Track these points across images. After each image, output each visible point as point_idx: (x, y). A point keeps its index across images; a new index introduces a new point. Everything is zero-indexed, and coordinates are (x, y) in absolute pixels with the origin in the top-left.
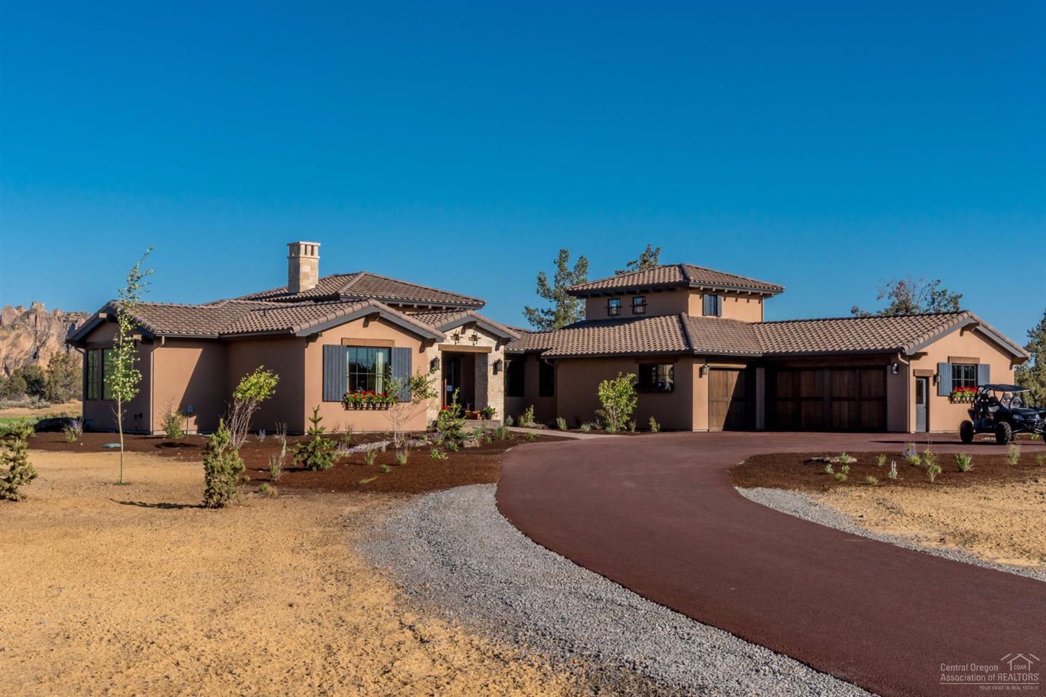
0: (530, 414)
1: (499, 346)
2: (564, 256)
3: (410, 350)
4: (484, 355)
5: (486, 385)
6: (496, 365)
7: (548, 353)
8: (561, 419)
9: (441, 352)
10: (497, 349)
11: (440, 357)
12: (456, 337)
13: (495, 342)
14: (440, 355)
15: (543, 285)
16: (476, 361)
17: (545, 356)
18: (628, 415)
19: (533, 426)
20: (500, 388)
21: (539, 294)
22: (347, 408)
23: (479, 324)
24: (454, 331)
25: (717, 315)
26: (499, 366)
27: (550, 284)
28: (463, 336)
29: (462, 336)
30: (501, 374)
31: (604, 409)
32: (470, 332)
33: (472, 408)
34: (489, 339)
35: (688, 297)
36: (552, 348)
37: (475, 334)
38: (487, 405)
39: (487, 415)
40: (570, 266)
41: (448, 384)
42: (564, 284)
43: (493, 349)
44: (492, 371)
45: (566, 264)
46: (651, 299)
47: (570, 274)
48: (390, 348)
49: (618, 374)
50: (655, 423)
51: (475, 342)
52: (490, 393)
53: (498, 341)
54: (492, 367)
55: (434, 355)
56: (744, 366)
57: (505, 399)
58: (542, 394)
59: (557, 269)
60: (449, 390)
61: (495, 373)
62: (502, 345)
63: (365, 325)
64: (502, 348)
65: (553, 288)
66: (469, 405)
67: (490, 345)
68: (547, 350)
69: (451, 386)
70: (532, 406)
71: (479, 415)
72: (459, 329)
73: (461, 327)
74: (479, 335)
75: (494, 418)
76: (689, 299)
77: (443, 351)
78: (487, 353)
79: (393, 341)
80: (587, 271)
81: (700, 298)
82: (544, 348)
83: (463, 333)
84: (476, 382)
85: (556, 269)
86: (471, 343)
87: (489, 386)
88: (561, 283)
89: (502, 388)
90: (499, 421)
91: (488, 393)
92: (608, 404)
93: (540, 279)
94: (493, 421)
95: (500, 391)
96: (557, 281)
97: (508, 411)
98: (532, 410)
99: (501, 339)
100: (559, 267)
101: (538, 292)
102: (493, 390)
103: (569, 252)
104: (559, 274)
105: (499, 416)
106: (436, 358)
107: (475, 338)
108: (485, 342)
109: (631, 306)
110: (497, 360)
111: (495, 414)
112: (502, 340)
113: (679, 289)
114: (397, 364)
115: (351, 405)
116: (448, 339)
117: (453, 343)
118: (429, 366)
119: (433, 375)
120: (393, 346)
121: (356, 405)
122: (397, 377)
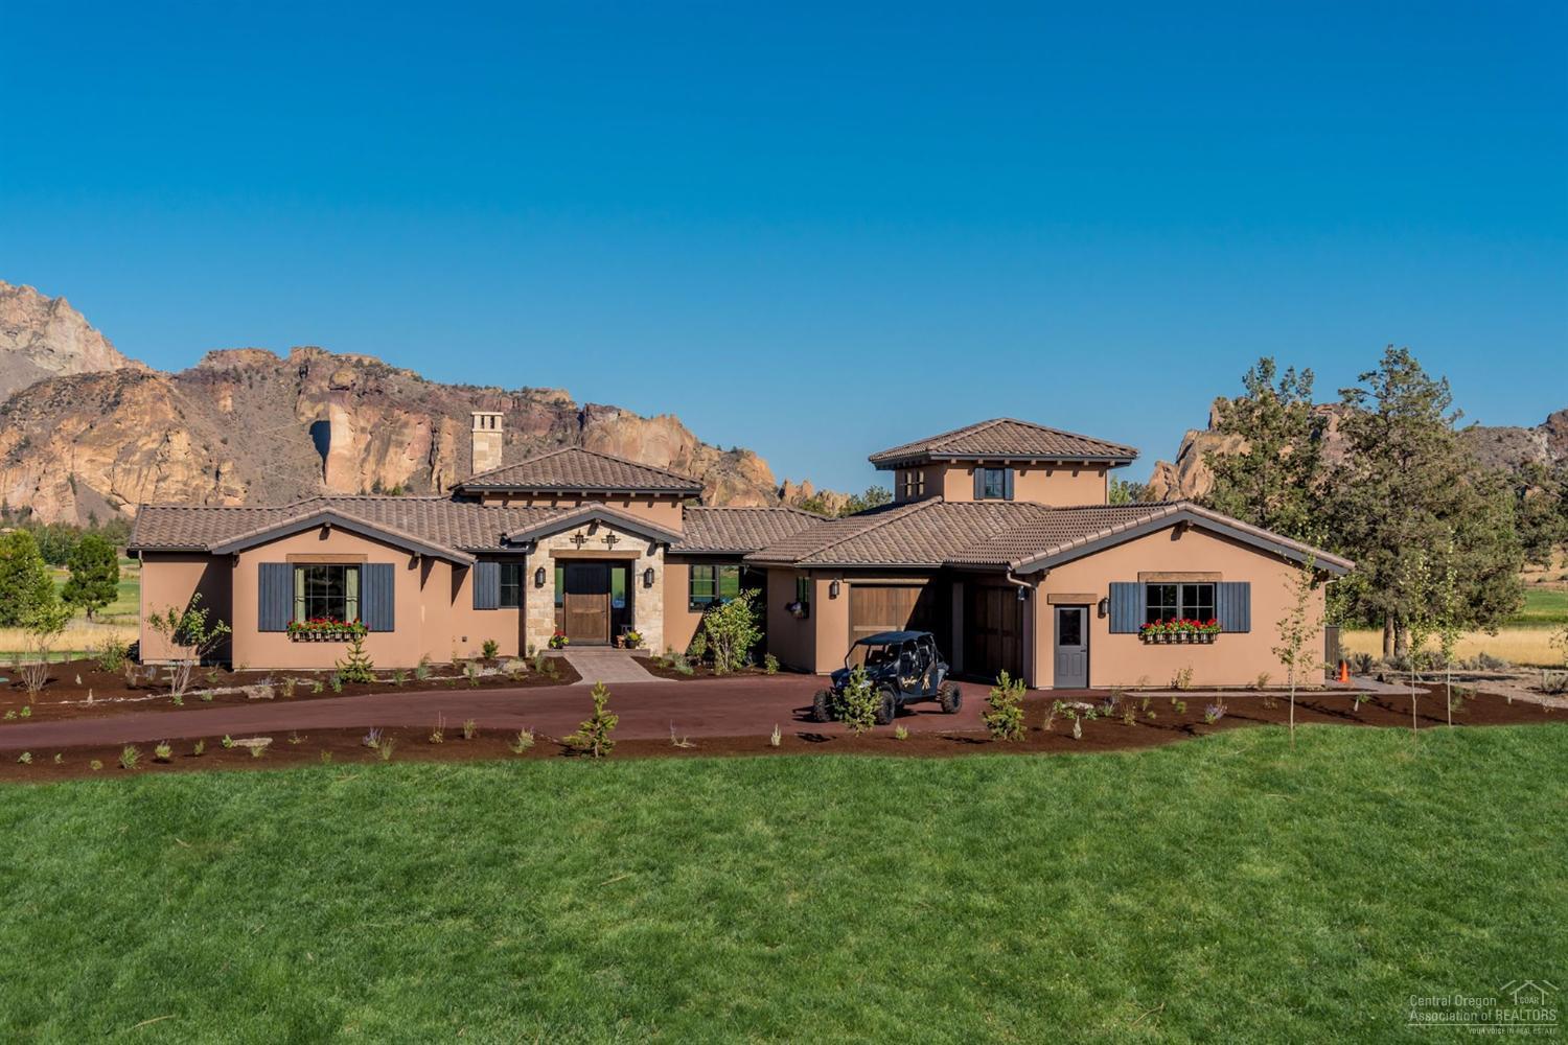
1: (654, 549)
3: (394, 566)
4: (627, 562)
6: (649, 574)
7: (752, 557)
9: (553, 559)
10: (650, 553)
11: (551, 566)
12: (579, 538)
13: (647, 545)
14: (553, 564)
20: (655, 605)
22: (295, 640)
23: (614, 520)
24: (576, 531)
25: (1004, 498)
28: (592, 537)
29: (589, 537)
30: (657, 587)
32: (603, 532)
34: (636, 540)
35: (945, 473)
37: (611, 534)
38: (633, 628)
43: (644, 553)
44: (642, 583)
48: (364, 565)
51: (612, 545)
52: (639, 613)
53: (652, 543)
54: (642, 578)
55: (541, 564)
56: (926, 581)
57: (664, 620)
61: (648, 585)
62: (659, 548)
63: (323, 537)
64: (659, 551)
67: (638, 549)
69: (621, 602)
71: (622, 642)
72: (584, 530)
73: (589, 526)
74: (618, 535)
76: (945, 476)
77: (557, 558)
78: (634, 560)
79: (365, 556)
81: (970, 474)
83: (591, 532)
86: (605, 547)
87: (636, 604)
89: (659, 605)
91: (636, 613)
95: (655, 610)
99: (656, 541)
102: (643, 609)
106: (545, 567)
107: (611, 539)
108: (629, 544)
109: (915, 484)
110: (650, 567)
112: (658, 542)
114: (370, 584)
115: (297, 636)
116: (564, 542)
117: (574, 546)
118: (533, 578)
119: (539, 590)
120: (363, 562)
121: (305, 636)
122: (370, 601)
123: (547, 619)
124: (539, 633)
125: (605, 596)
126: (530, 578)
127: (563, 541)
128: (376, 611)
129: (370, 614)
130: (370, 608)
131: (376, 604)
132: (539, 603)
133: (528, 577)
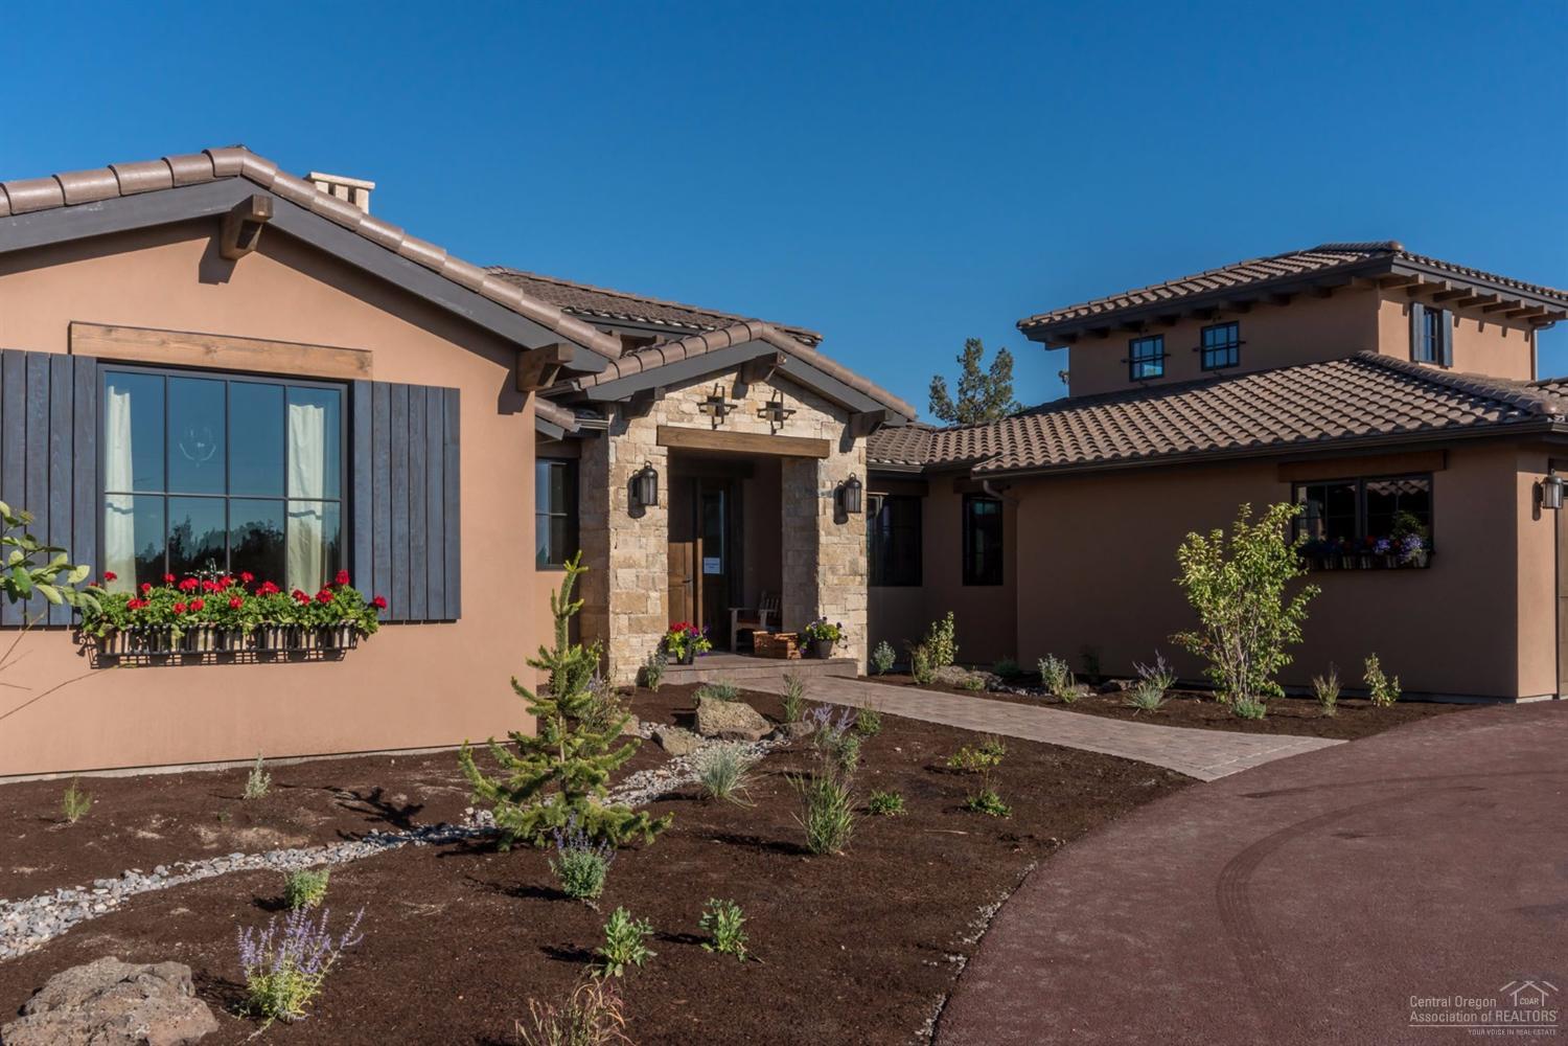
0: (945, 639)
1: (853, 439)
2: (973, 349)
3: (451, 397)
4: (806, 462)
5: (815, 551)
6: (842, 494)
7: (992, 465)
8: (1053, 661)
9: (664, 450)
10: (846, 446)
11: (661, 465)
12: (716, 406)
13: (840, 427)
14: (664, 461)
15: (940, 398)
16: (785, 486)
17: (984, 472)
18: (1287, 648)
19: (955, 679)
20: (854, 563)
21: (934, 413)
22: (107, 661)
23: (785, 363)
24: (709, 385)
25: (1441, 363)
26: (851, 498)
27: (953, 396)
28: (740, 402)
29: (734, 402)
30: (859, 522)
31: (1202, 629)
32: (761, 393)
33: (775, 623)
34: (820, 415)
35: (1377, 306)
36: (998, 454)
37: (777, 399)
38: (816, 613)
39: (816, 645)
40: (984, 366)
41: (705, 555)
42: (974, 397)
43: (835, 447)
44: (830, 512)
45: (977, 363)
46: (1257, 327)
47: (983, 379)
48: (350, 383)
49: (1239, 510)
50: (1382, 677)
51: (776, 424)
52: (826, 580)
53: (849, 424)
54: (831, 501)
55: (641, 459)
57: (869, 595)
58: (970, 578)
59: (964, 371)
60: (708, 571)
61: (841, 517)
62: (861, 435)
63: (215, 269)
64: (861, 443)
65: (955, 403)
66: (764, 614)
67: (826, 436)
68: (984, 458)
69: (718, 560)
70: (951, 615)
71: (791, 645)
72: (727, 382)
73: (733, 376)
74: (789, 402)
75: (838, 652)
76: (1380, 312)
77: (671, 449)
78: (815, 459)
79: (362, 357)
80: (1012, 374)
81: (1405, 314)
82: (977, 456)
83: (739, 391)
84: (786, 545)
85: (960, 370)
86: (763, 428)
87: (822, 559)
88: (970, 394)
89: (863, 563)
90: (852, 663)
91: (820, 580)
92: (1219, 613)
93: (934, 389)
94: (836, 662)
95: (855, 573)
96: (963, 392)
97: (879, 629)
98: (951, 626)
99: (856, 418)
100: (965, 367)
101: (932, 409)
102: (833, 570)
103: (983, 344)
104: (966, 379)
105: (853, 648)
106: (647, 469)
107: (775, 411)
108: (807, 424)
109: (1195, 350)
110: (845, 479)
111: (842, 642)
112: (862, 420)
113: (1354, 282)
114: (382, 458)
115: (120, 645)
116: (683, 410)
117: (704, 422)
118: (624, 494)
119: (636, 524)
120: (358, 377)
121: (153, 644)
122: (382, 518)
123: (654, 595)
124: (637, 627)
125: (689, 546)
126: (618, 494)
127: (686, 407)
128: (400, 549)
129: (383, 562)
130: (382, 540)
131: (401, 527)
132: (638, 555)
133: (612, 489)
